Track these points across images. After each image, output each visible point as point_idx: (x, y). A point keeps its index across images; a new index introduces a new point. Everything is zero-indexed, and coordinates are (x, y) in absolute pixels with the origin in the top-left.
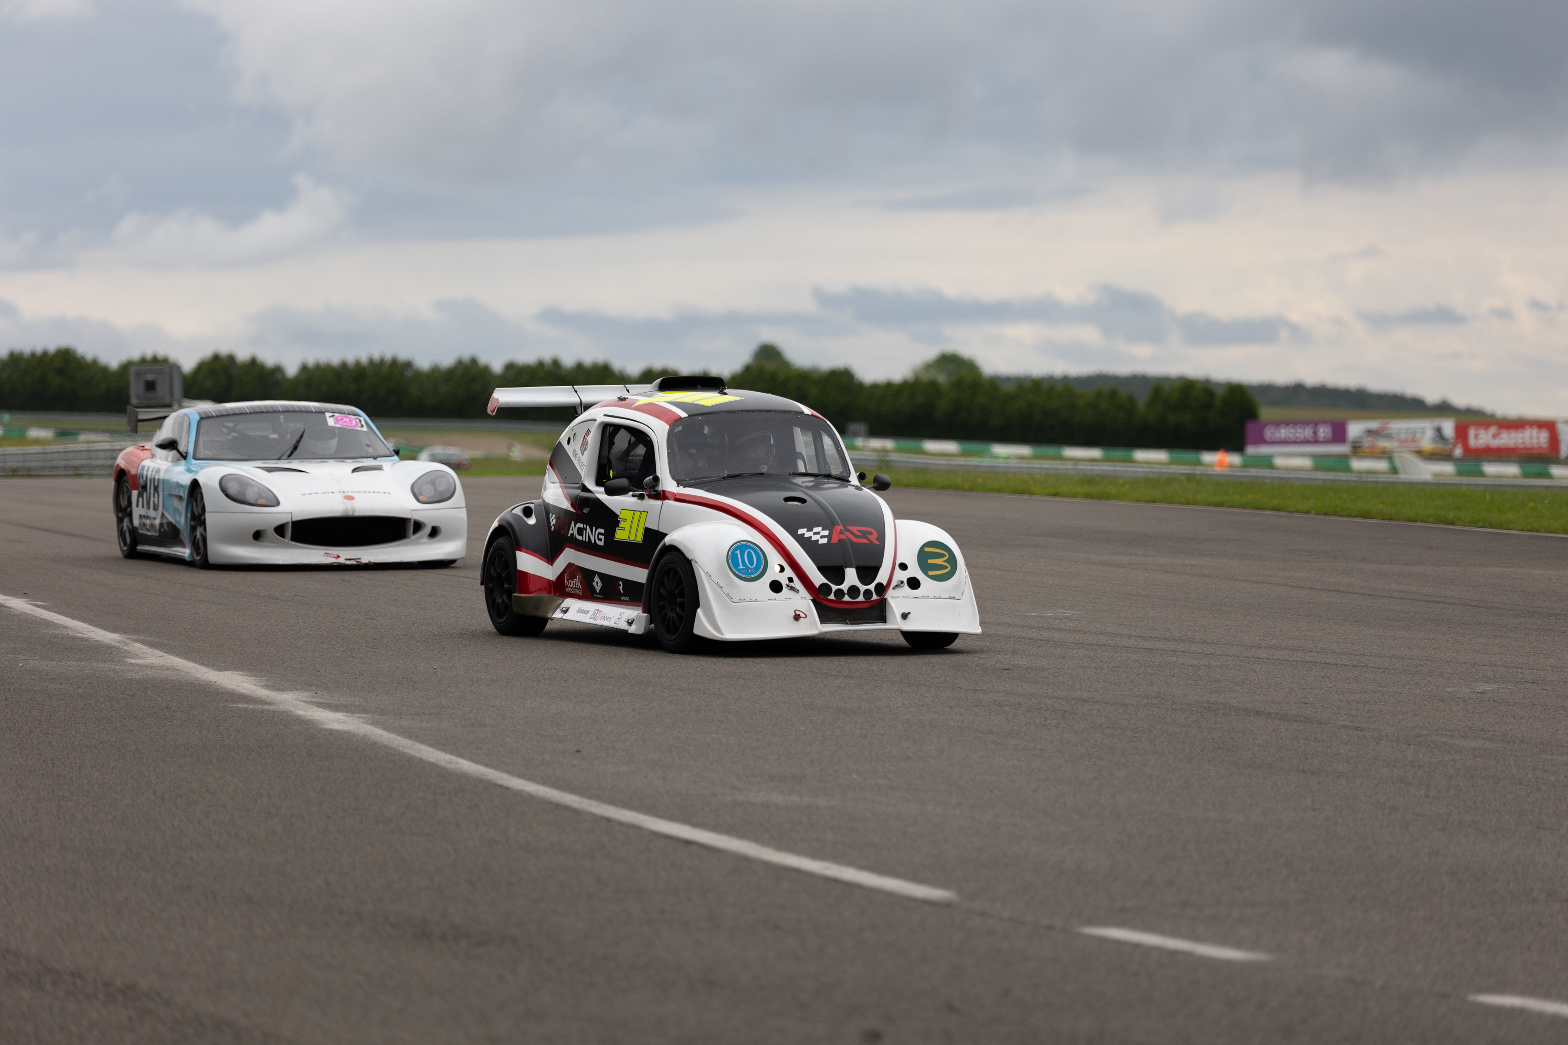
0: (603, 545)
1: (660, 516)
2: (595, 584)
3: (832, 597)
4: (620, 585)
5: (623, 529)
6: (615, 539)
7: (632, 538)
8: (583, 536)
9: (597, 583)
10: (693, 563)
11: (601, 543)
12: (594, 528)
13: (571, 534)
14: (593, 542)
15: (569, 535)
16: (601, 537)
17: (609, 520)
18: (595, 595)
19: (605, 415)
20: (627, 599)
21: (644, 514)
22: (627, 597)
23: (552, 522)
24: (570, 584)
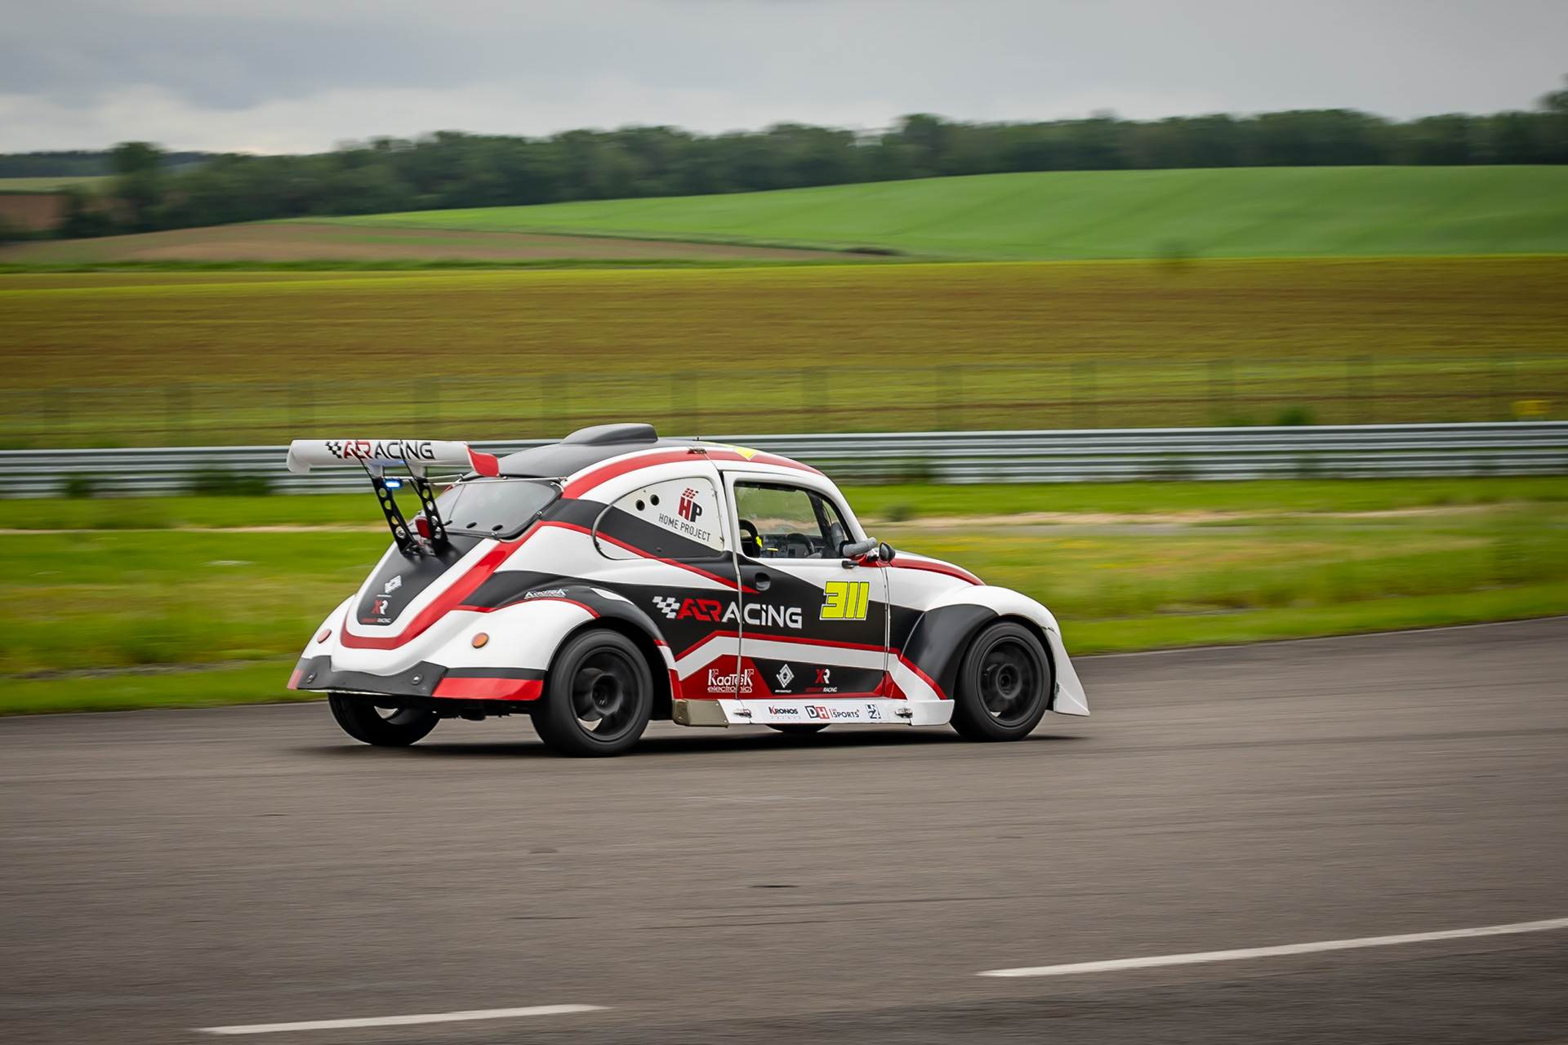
0: (800, 627)
1: (887, 586)
2: (780, 677)
4: (826, 674)
5: (835, 605)
6: (821, 619)
7: (850, 616)
8: (760, 618)
9: (785, 675)
10: (1048, 633)
11: (799, 626)
12: (782, 608)
13: (729, 619)
14: (782, 625)
15: (725, 620)
16: (794, 617)
17: (809, 597)
18: (777, 691)
19: (721, 470)
20: (834, 690)
21: (864, 585)
22: (834, 687)
23: (669, 608)
24: (720, 681)
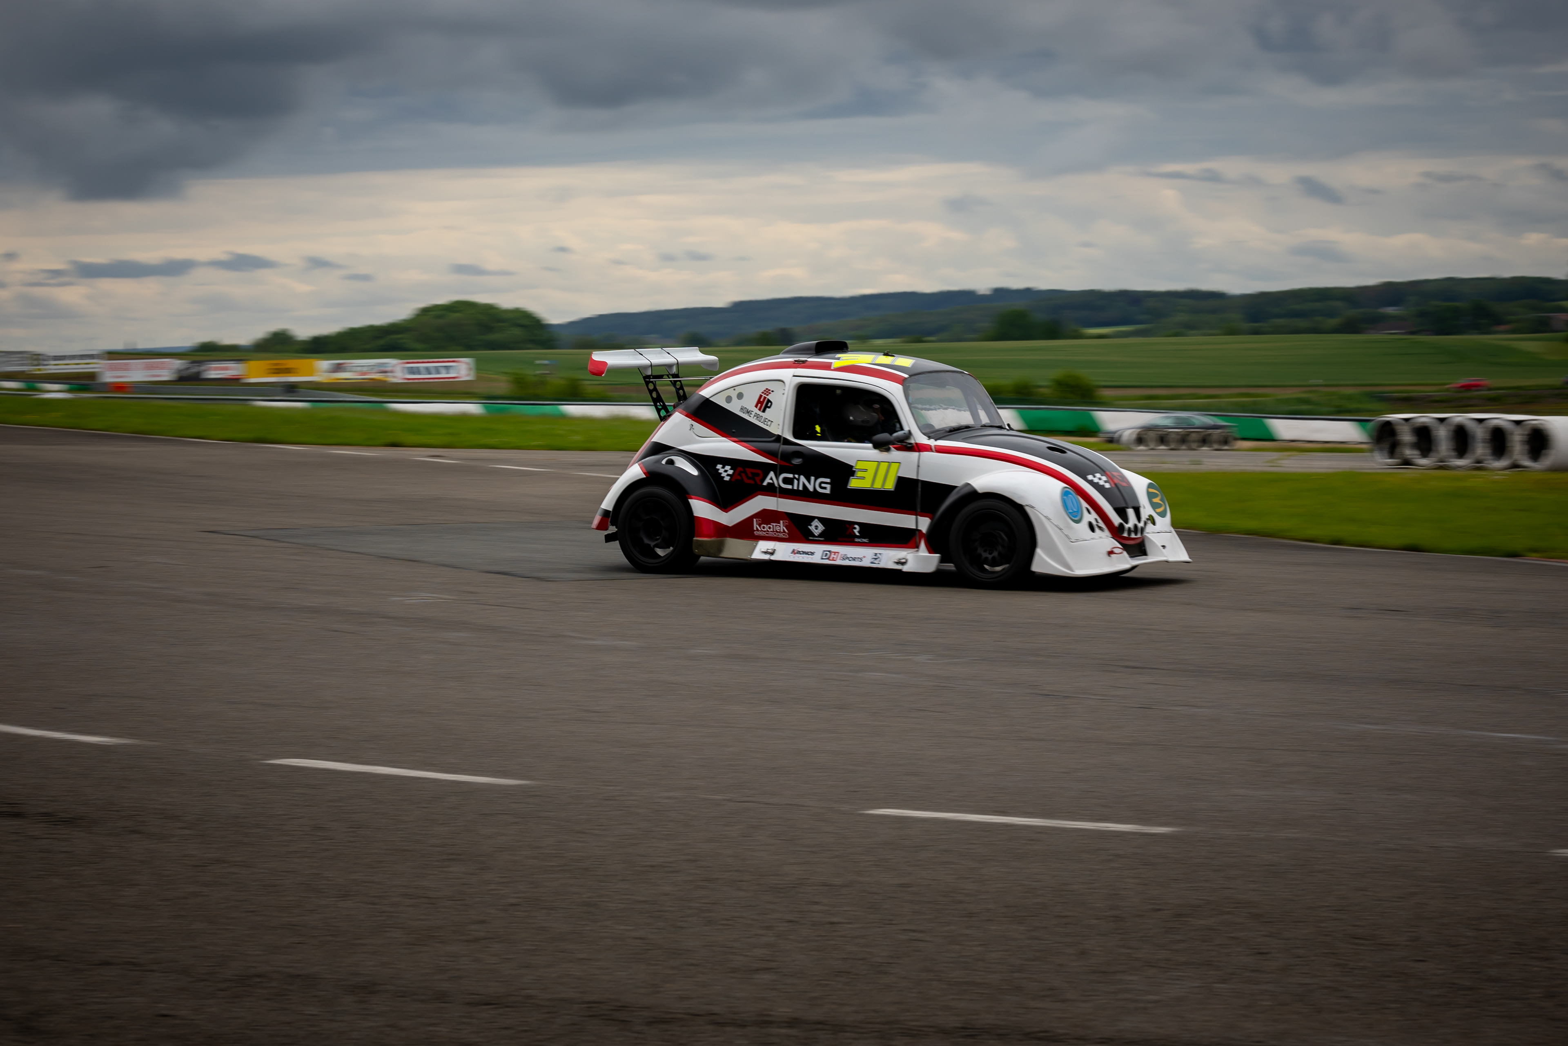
0: (831, 493)
1: (918, 466)
2: (812, 528)
3: (1125, 535)
4: (855, 528)
5: (863, 478)
6: (849, 487)
7: (878, 486)
8: (791, 485)
9: (816, 527)
10: (1028, 509)
11: (828, 491)
12: (813, 478)
13: (769, 483)
14: (813, 491)
15: (765, 484)
16: (823, 485)
17: (838, 470)
18: (811, 538)
19: (794, 376)
21: (894, 467)
23: (726, 472)
24: (764, 528)
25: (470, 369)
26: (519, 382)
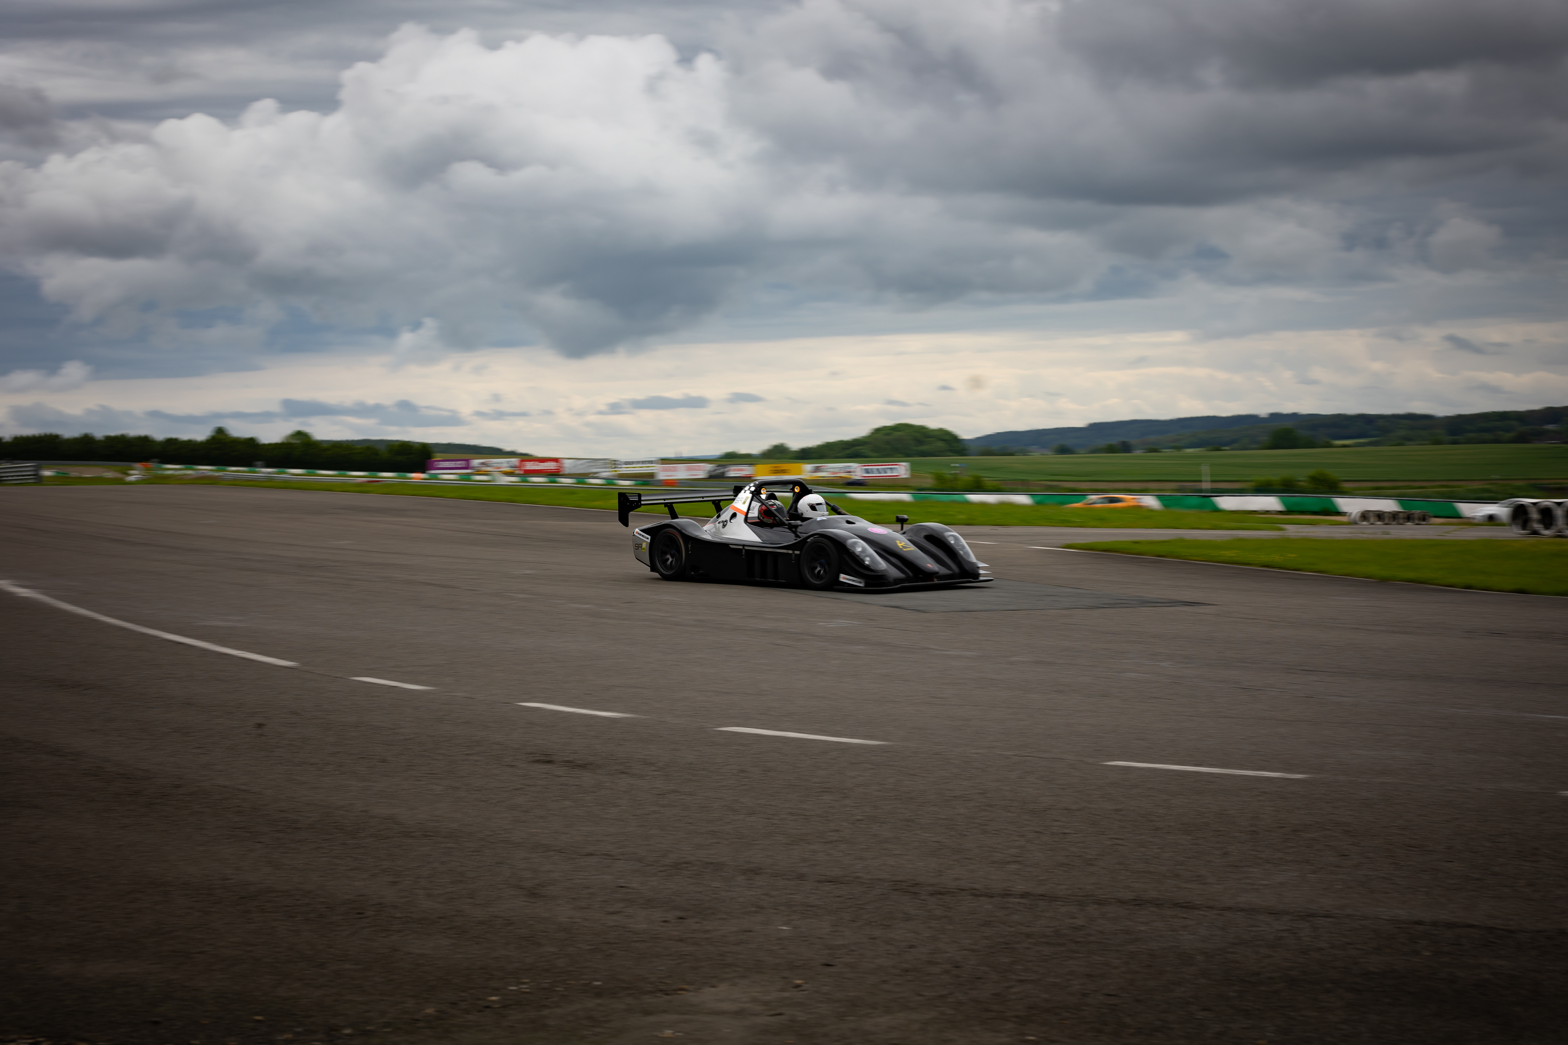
25: (907, 470)
26: (940, 478)
